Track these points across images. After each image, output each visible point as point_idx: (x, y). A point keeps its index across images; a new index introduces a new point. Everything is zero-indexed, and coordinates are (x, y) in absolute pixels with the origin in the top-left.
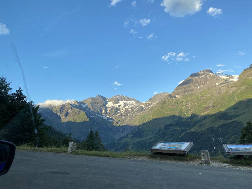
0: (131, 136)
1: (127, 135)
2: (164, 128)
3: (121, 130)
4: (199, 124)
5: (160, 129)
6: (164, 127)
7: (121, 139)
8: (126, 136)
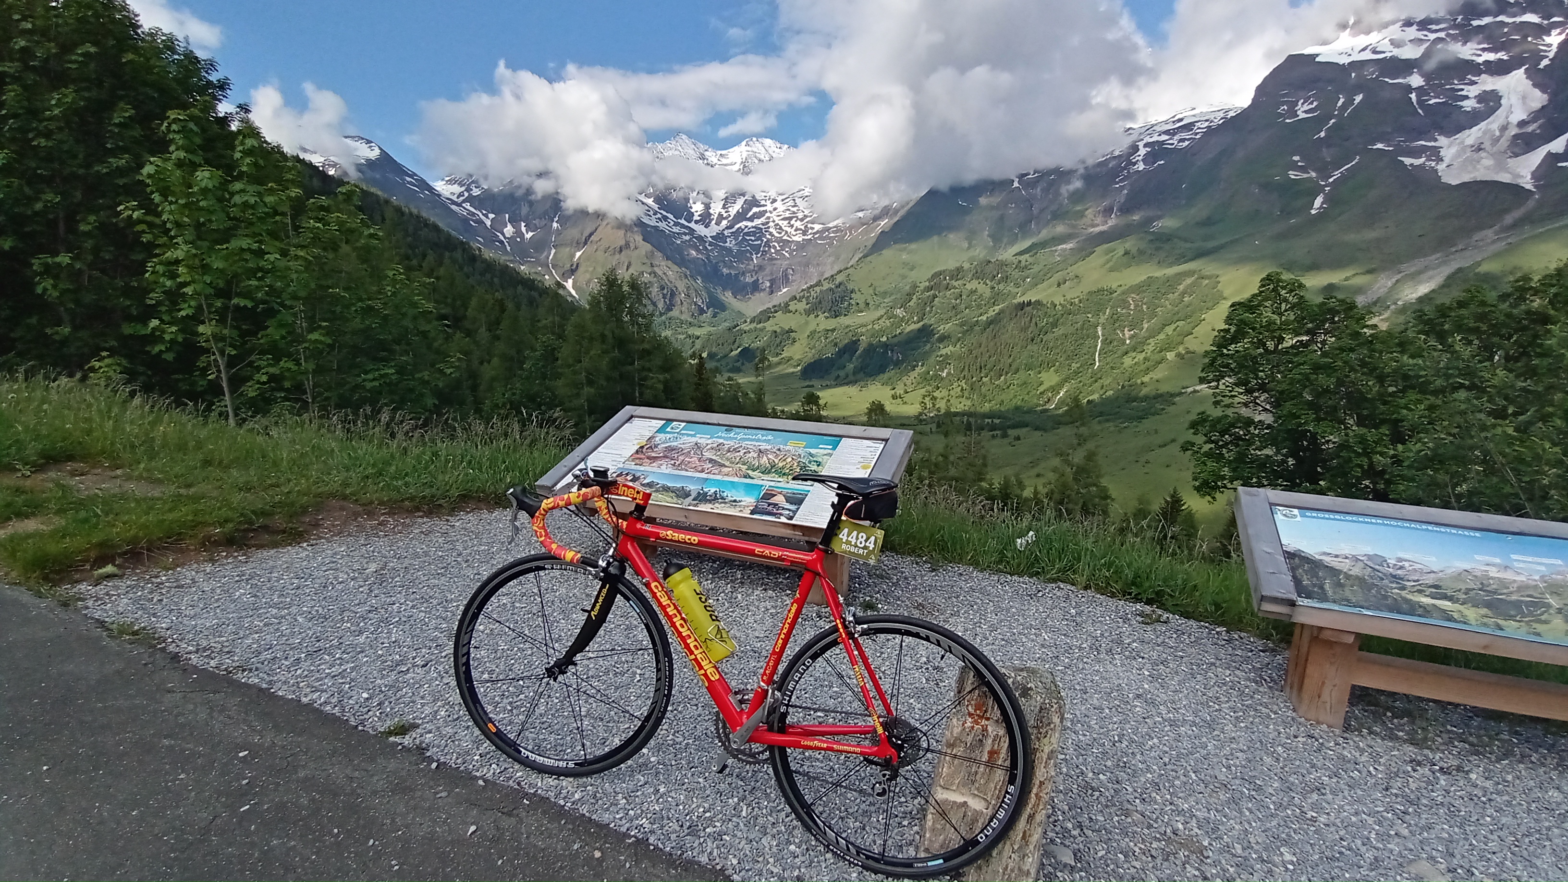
0: (802, 306)
1: (787, 305)
2: (927, 284)
3: (768, 284)
4: (1058, 277)
5: (915, 286)
6: (929, 280)
7: (766, 315)
8: (785, 308)
